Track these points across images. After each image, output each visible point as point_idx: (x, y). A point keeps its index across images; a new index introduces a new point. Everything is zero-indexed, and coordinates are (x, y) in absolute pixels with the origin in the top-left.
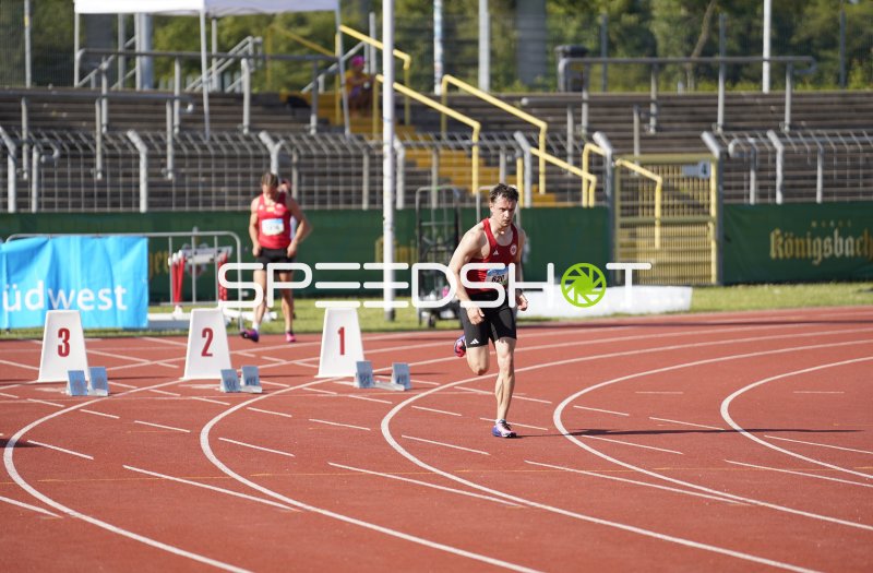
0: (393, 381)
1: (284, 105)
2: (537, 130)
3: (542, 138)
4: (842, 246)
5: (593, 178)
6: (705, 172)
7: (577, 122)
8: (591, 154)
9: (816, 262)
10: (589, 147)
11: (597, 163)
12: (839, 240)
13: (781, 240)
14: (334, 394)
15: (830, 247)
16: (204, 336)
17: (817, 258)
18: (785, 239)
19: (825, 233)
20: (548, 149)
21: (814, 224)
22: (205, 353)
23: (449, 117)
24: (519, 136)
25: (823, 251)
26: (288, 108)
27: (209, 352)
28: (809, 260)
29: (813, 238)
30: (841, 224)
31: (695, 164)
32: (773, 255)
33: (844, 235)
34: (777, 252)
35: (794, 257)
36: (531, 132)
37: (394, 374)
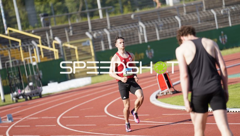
0: (8, 120)
2: (38, 39)
3: (40, 41)
5: (57, 50)
6: (88, 43)
7: (49, 35)
8: (55, 44)
10: (54, 42)
11: (57, 46)
20: (42, 44)
24: (33, 42)
31: (85, 42)
36: (36, 40)
37: (7, 118)
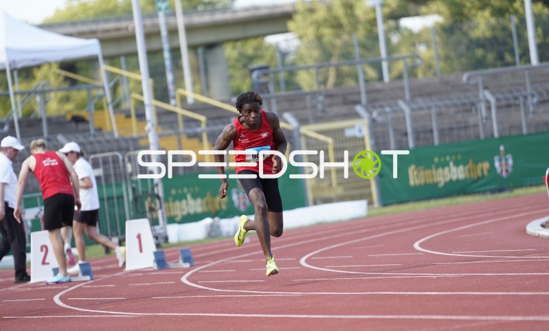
0: (181, 262)
1: (70, 122)
4: (456, 173)
6: (360, 131)
9: (441, 185)
12: (454, 169)
13: (415, 173)
14: (141, 274)
15: (448, 175)
16: (42, 250)
17: (440, 182)
18: (419, 171)
19: (444, 165)
21: (436, 160)
22: (44, 263)
23: (184, 116)
25: (444, 176)
26: (73, 125)
27: (47, 261)
28: (435, 185)
29: (437, 168)
30: (453, 157)
31: (353, 127)
32: (412, 183)
33: (457, 164)
34: (414, 181)
35: (426, 184)
37: (180, 257)
